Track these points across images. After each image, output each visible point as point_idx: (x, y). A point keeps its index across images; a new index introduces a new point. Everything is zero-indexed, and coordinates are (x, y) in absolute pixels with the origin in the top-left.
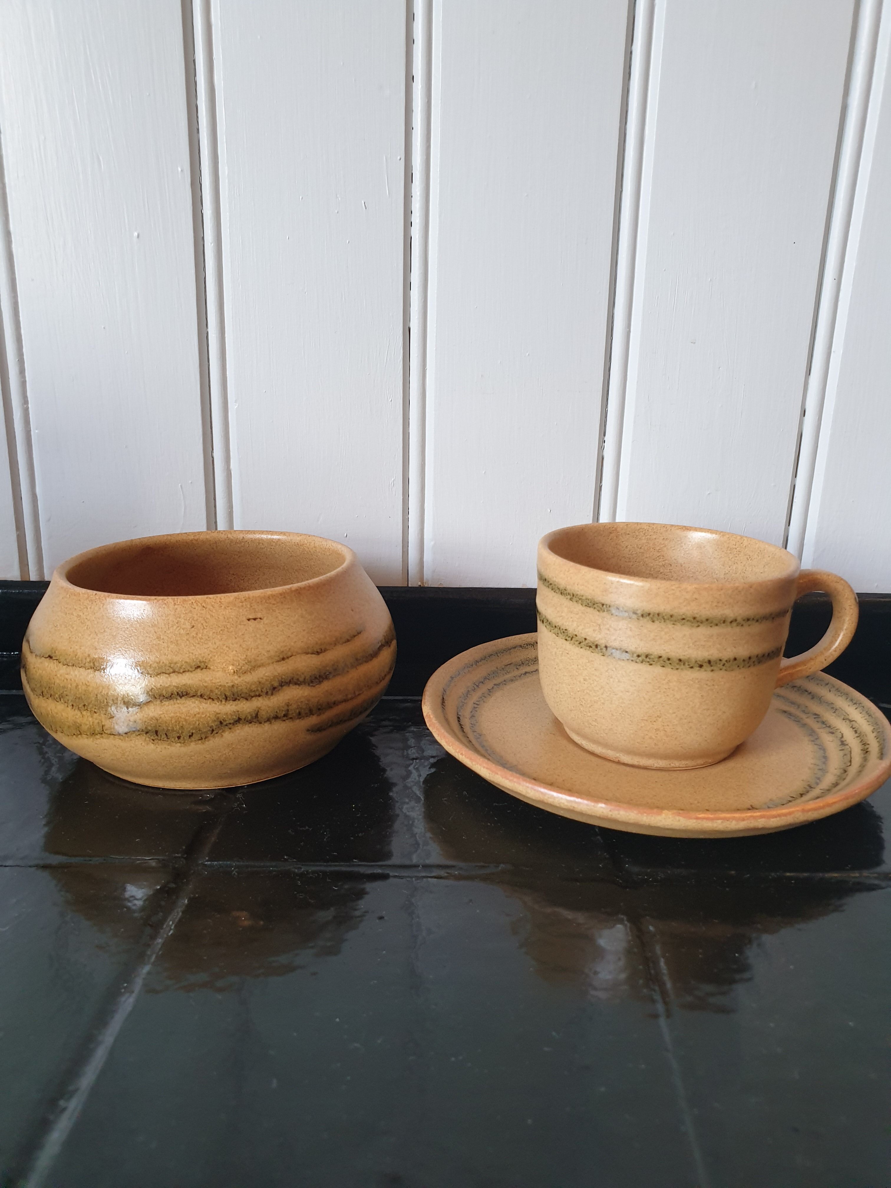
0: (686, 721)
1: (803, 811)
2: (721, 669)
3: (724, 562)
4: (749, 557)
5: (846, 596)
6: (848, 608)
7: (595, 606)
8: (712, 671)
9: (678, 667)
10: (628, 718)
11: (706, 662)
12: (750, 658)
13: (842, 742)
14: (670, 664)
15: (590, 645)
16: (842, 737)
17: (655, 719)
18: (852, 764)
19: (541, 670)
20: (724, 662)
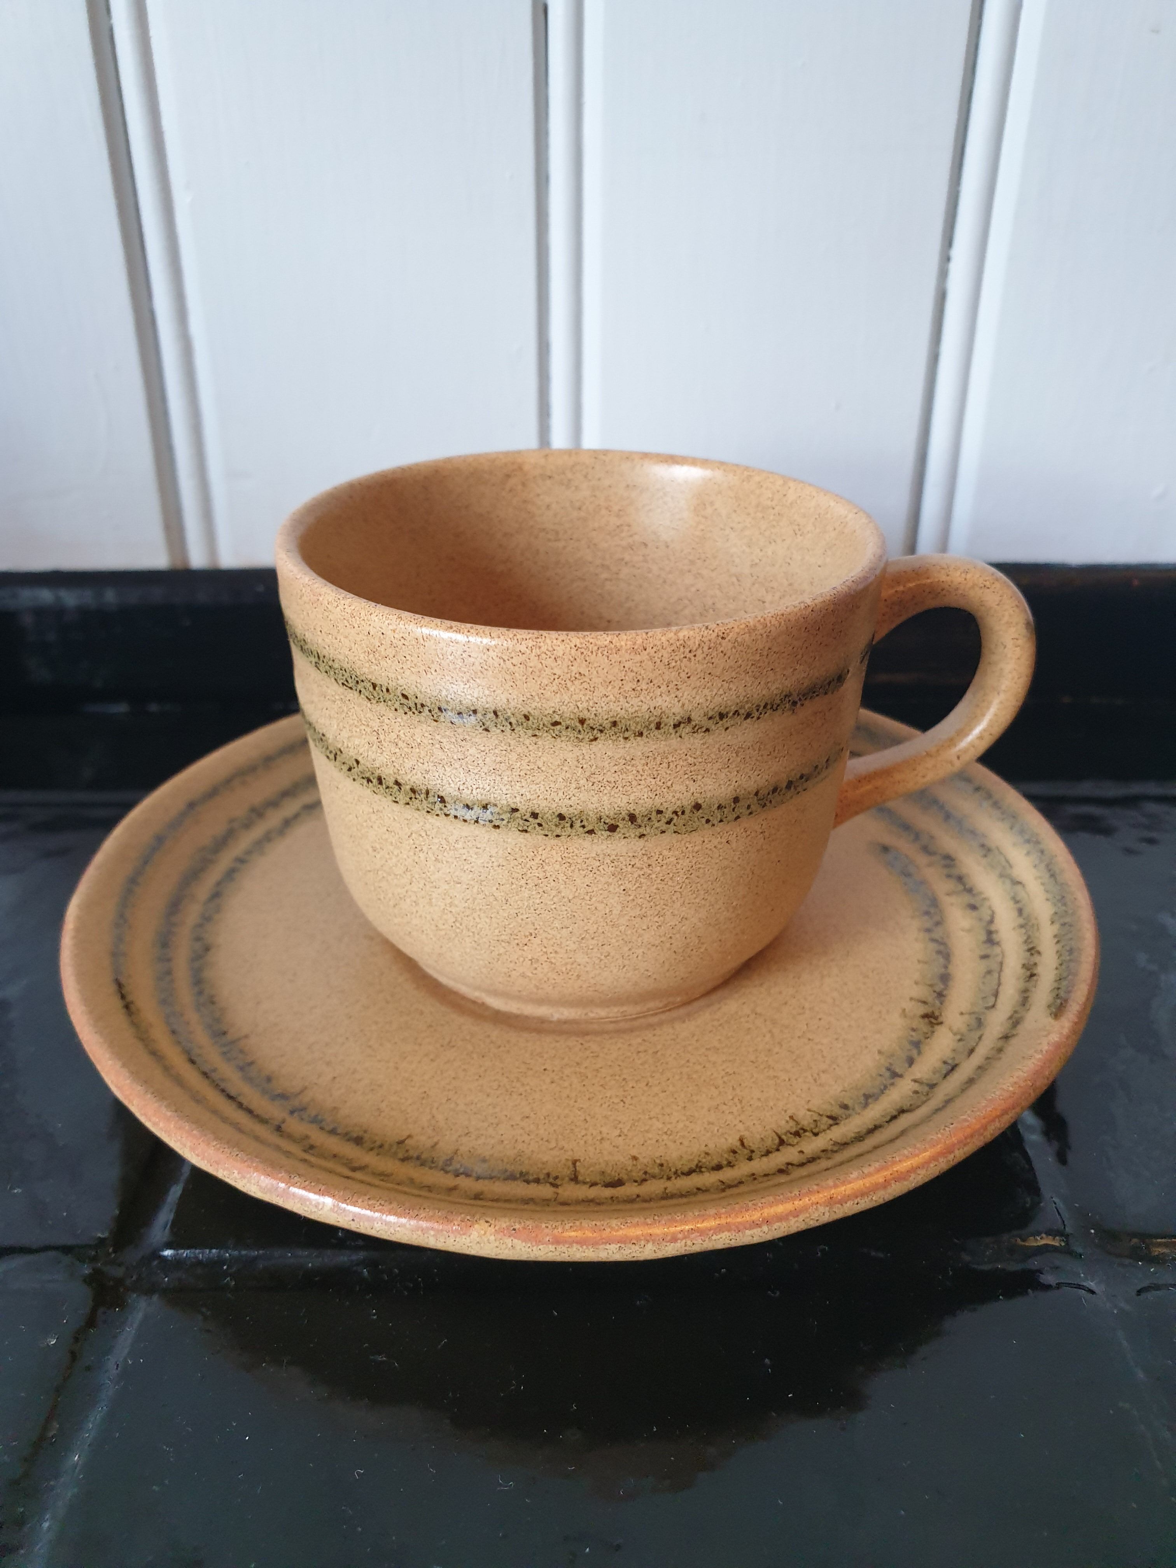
0: (594, 942)
1: (831, 1202)
2: (663, 832)
3: (751, 539)
4: (797, 527)
5: (1006, 619)
6: (1010, 644)
7: (360, 687)
8: (642, 836)
9: (558, 831)
10: (469, 936)
11: (623, 819)
12: (736, 800)
13: (990, 933)
14: (540, 825)
15: (367, 775)
16: (991, 921)
17: (526, 941)
18: (999, 1001)
19: (325, 801)
20: (668, 815)
